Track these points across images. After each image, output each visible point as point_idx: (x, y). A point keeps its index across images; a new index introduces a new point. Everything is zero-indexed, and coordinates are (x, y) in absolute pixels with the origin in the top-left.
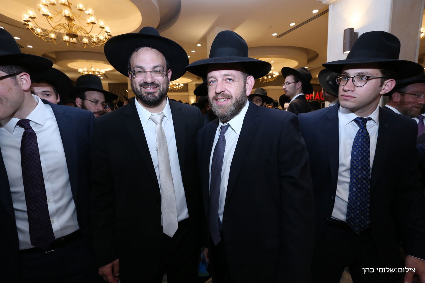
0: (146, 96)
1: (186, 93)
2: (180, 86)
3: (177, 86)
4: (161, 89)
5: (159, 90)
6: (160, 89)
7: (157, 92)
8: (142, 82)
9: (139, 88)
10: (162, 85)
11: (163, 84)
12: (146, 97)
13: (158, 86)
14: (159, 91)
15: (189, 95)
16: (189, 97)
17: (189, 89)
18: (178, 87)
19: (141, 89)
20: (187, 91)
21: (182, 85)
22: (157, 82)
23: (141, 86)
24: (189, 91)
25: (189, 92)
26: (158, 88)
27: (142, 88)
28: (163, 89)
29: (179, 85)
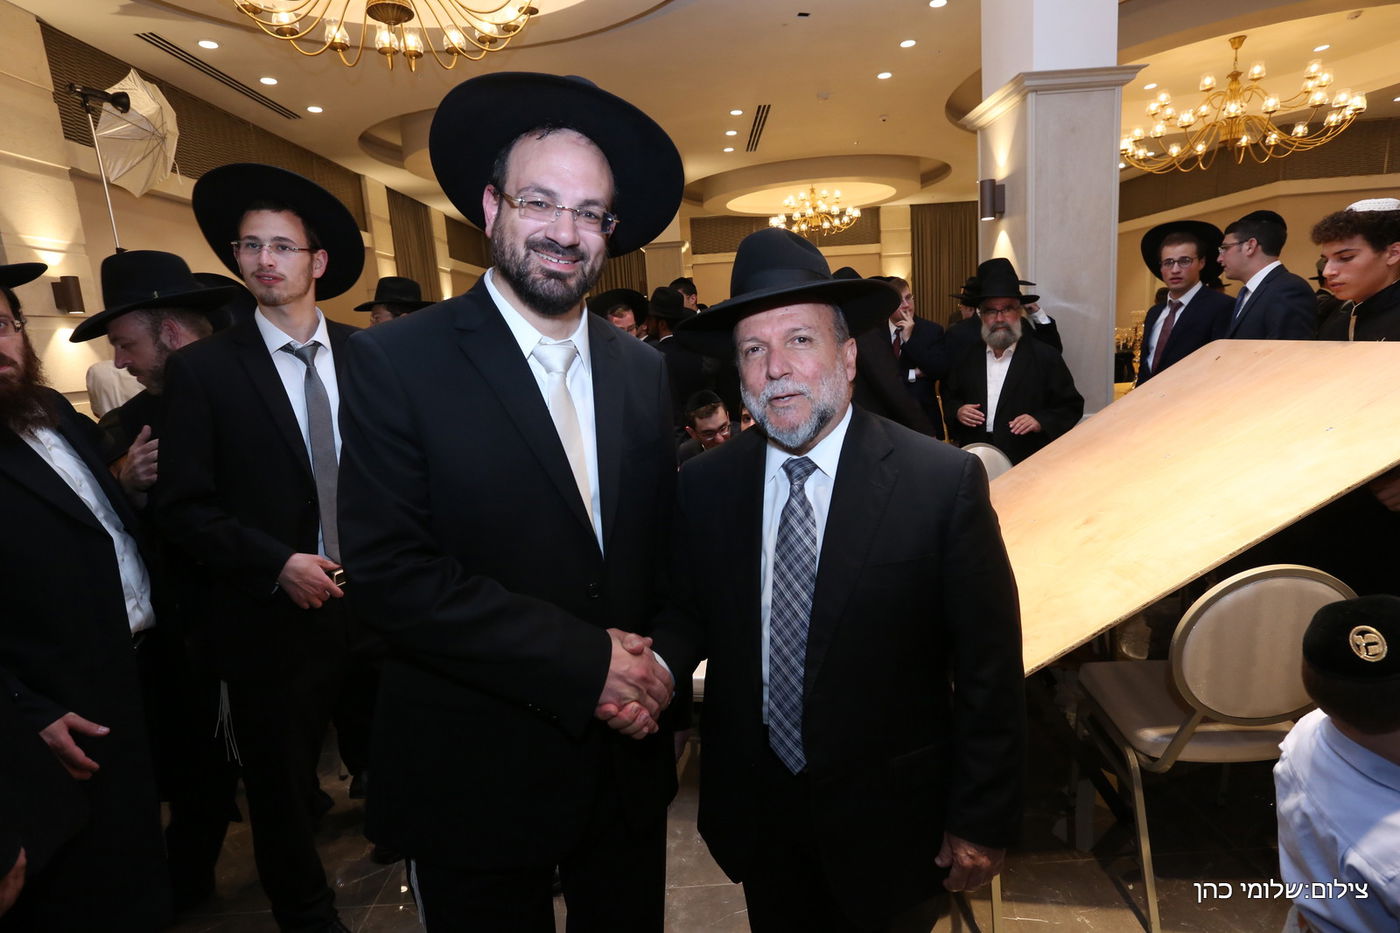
0: (539, 279)
1: (872, 248)
2: (846, 219)
3: (833, 216)
4: (587, 269)
5: (580, 272)
6: (582, 269)
7: (574, 274)
8: (540, 236)
9: (522, 251)
10: (592, 258)
11: (597, 256)
12: (542, 284)
13: (582, 257)
14: (579, 275)
15: (884, 254)
16: (883, 260)
17: (882, 229)
18: (836, 222)
19: (528, 255)
20: (876, 238)
21: (857, 213)
22: (582, 246)
23: (532, 245)
24: (884, 237)
25: (883, 241)
26: (580, 262)
27: (532, 252)
28: (592, 270)
29: (842, 213)
